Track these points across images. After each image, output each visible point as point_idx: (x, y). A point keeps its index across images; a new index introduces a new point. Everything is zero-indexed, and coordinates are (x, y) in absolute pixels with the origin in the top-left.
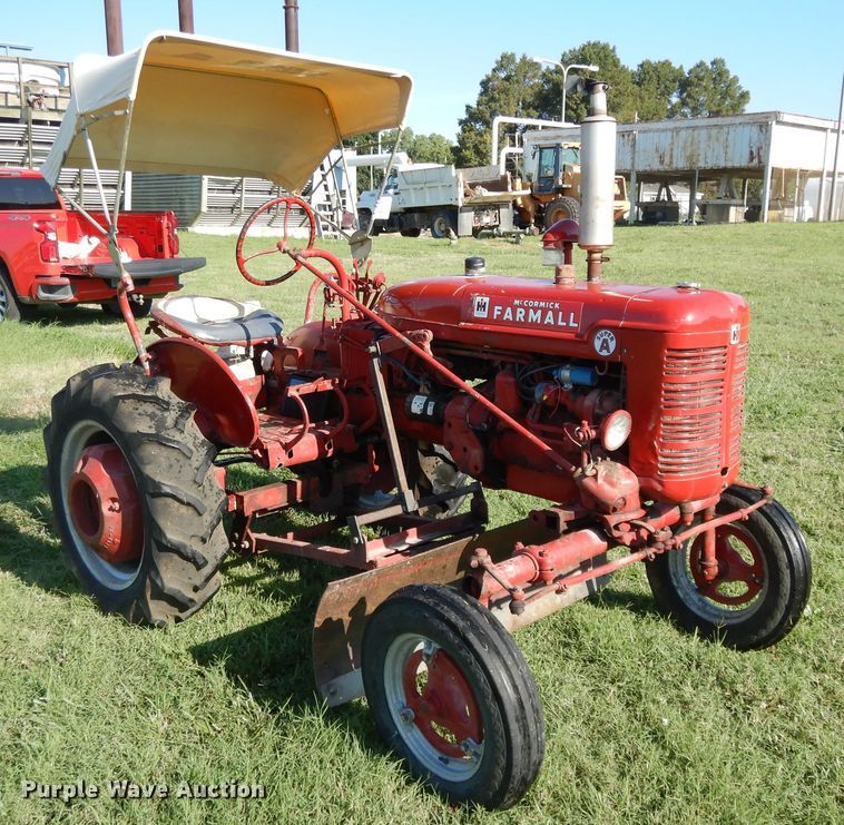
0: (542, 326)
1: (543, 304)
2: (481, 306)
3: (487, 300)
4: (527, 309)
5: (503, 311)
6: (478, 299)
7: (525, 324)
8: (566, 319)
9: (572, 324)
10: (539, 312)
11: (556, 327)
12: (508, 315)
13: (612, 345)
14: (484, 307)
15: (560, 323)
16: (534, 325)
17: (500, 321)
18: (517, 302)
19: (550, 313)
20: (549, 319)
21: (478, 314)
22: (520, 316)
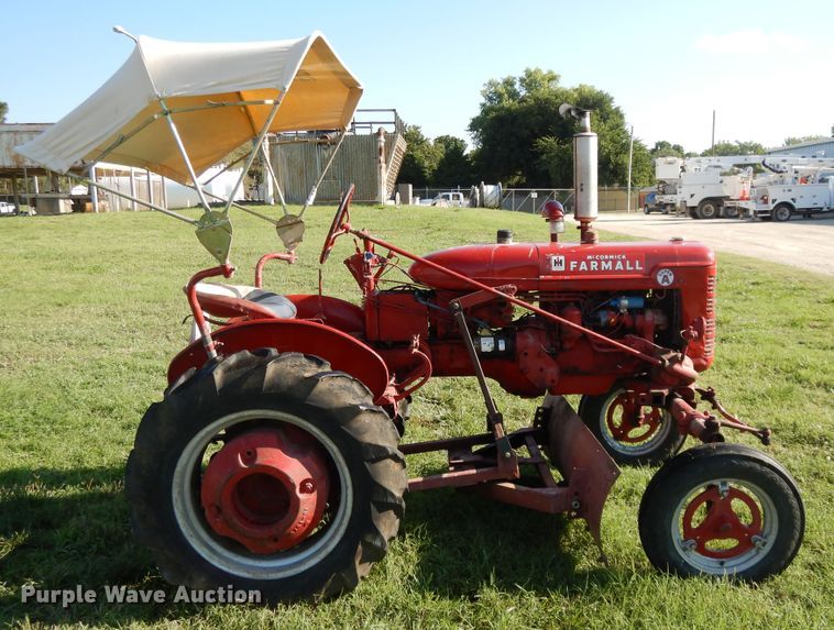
0: (614, 271)
1: (611, 257)
2: (558, 263)
3: (562, 258)
4: (599, 261)
5: (578, 265)
6: (554, 258)
7: (600, 272)
8: (632, 264)
9: (638, 268)
10: (610, 263)
11: (625, 271)
12: (583, 266)
13: (671, 279)
14: (561, 262)
15: (628, 268)
16: (607, 272)
17: (576, 271)
18: (589, 257)
19: (619, 263)
20: (619, 266)
21: (554, 269)
22: (594, 266)
